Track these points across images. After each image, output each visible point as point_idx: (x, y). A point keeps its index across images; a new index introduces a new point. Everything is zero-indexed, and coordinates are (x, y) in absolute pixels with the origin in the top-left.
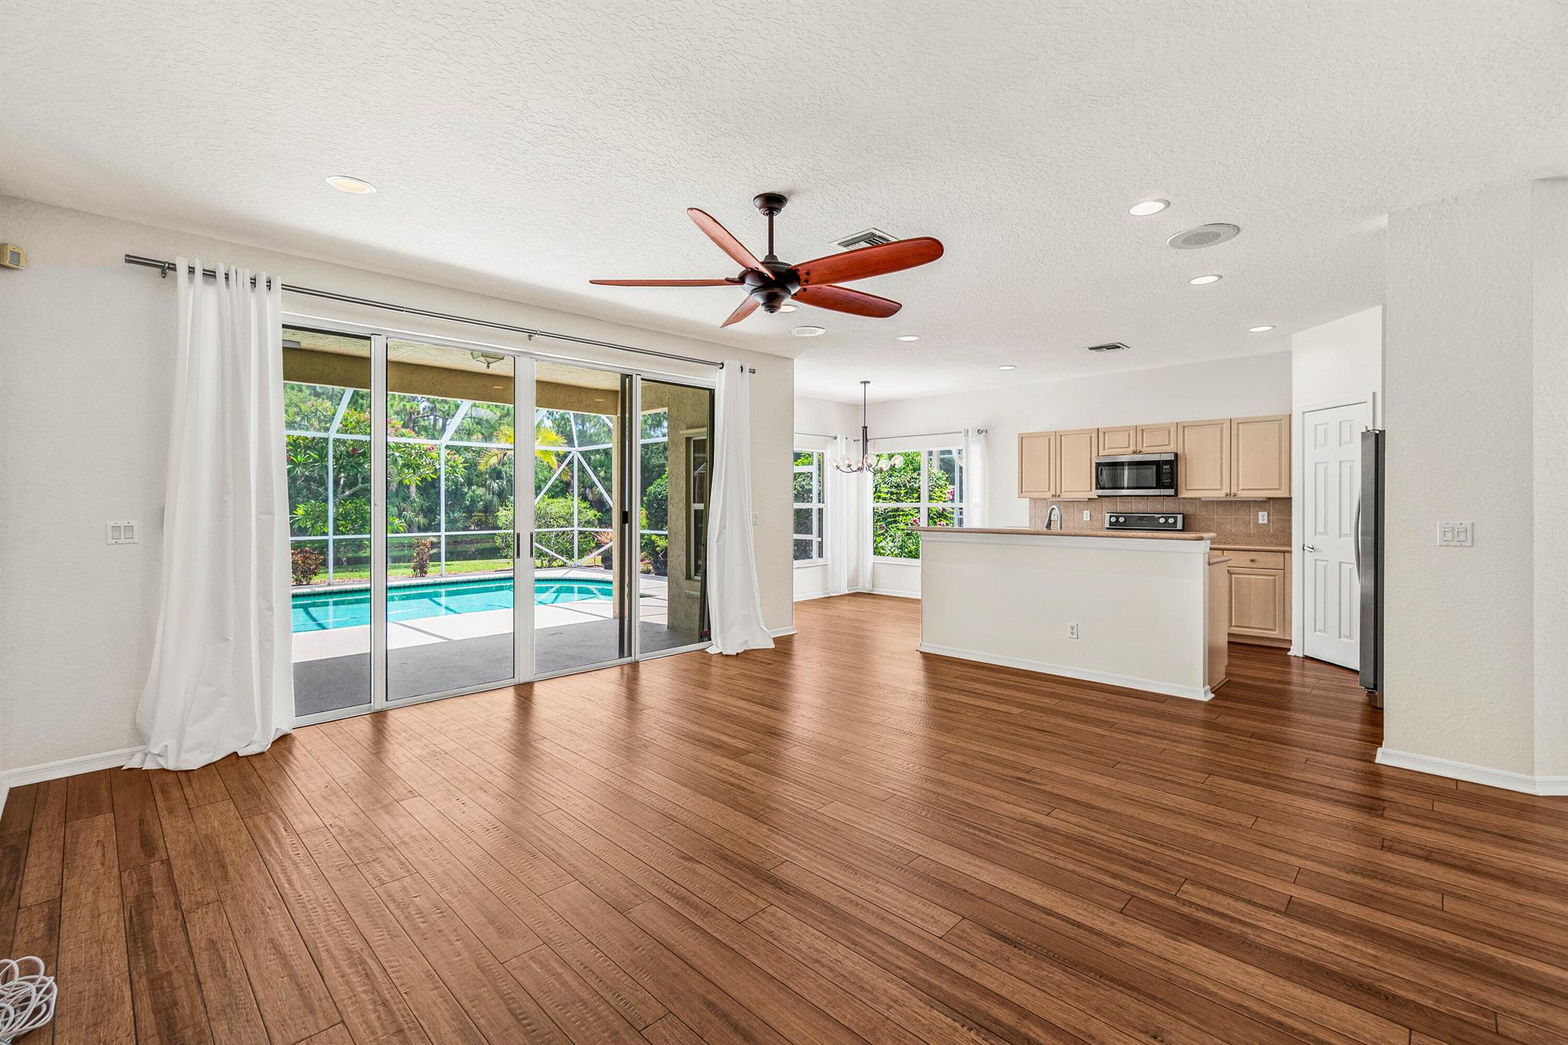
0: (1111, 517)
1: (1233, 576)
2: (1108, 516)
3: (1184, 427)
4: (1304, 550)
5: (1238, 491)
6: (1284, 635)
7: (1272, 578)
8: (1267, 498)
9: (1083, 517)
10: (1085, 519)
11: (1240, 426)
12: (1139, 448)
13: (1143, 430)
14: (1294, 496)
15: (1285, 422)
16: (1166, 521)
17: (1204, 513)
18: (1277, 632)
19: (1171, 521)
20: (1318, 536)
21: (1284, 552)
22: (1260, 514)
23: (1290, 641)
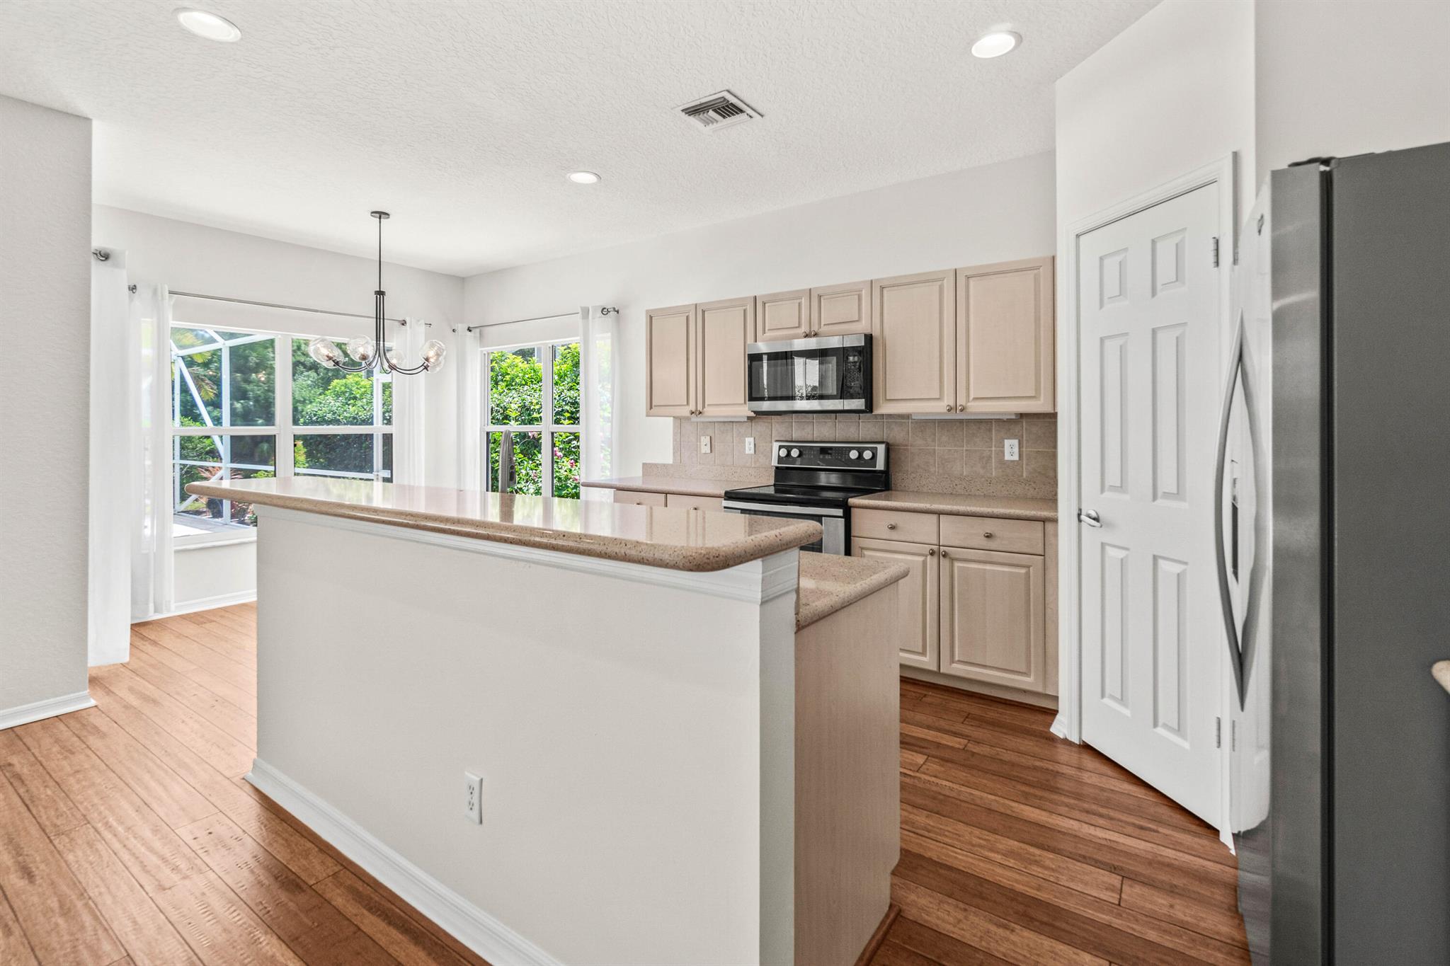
0: (780, 447)
1: (957, 564)
2: (776, 445)
3: (882, 288)
4: (1080, 521)
5: (968, 401)
6: (1045, 686)
7: (1023, 571)
8: (1016, 414)
9: (745, 449)
10: (747, 452)
11: (972, 282)
12: (815, 328)
13: (820, 297)
14: (1060, 410)
15: (1045, 272)
16: (860, 456)
17: (920, 442)
18: (1032, 677)
19: (867, 455)
20: (1107, 494)
21: (1044, 520)
22: (1007, 443)
23: (1056, 698)
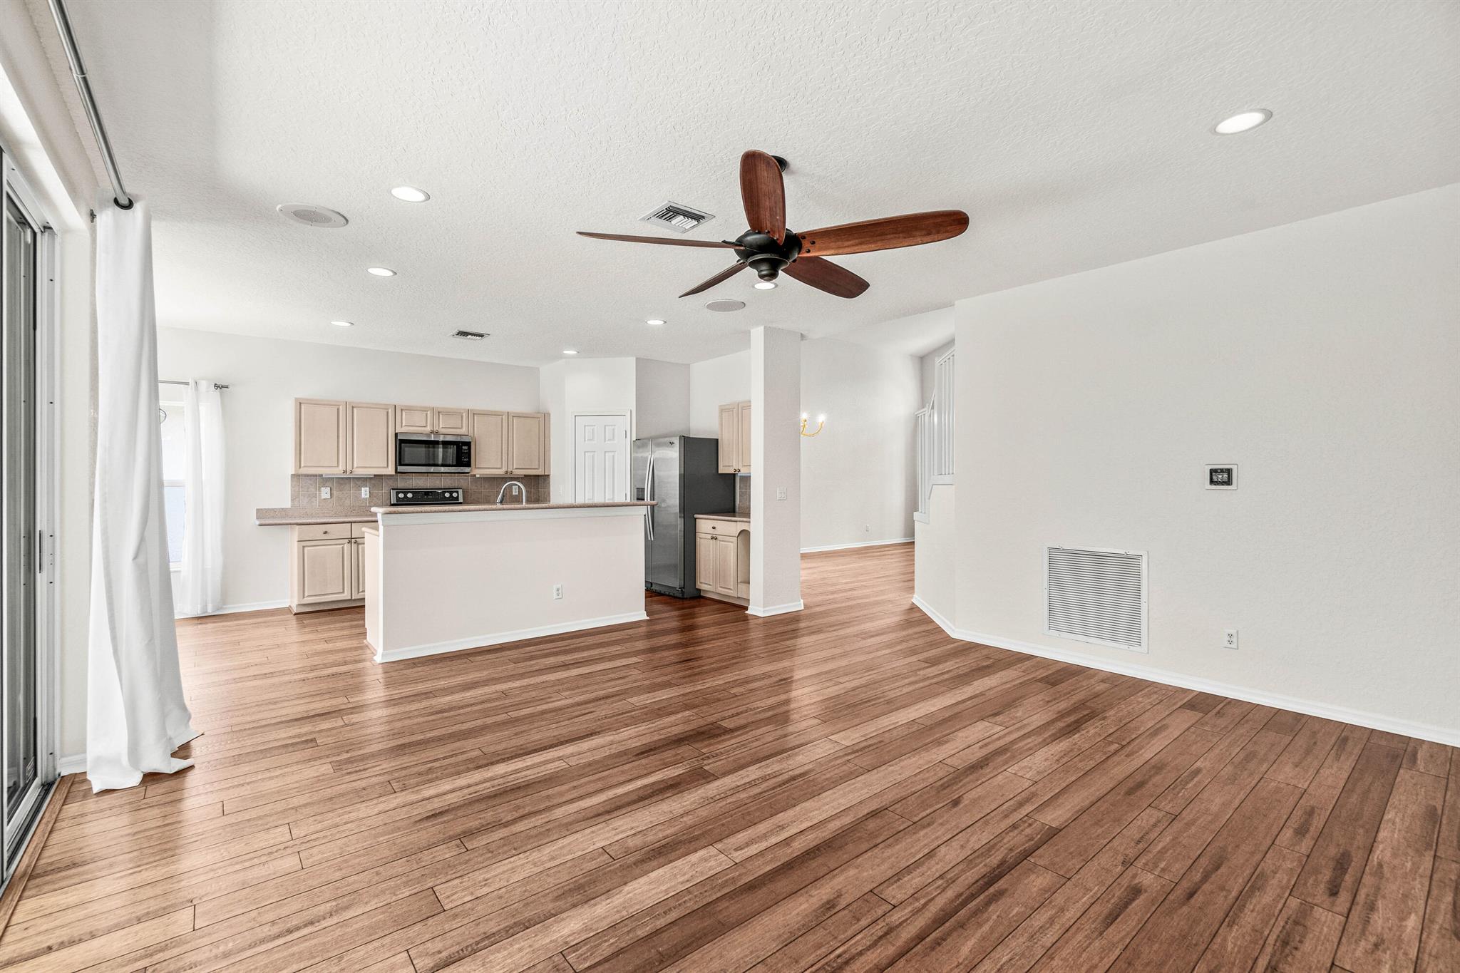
0: (397, 493)
2: (393, 492)
3: (474, 414)
5: (513, 469)
9: (361, 495)
10: (363, 496)
11: (514, 419)
12: (436, 429)
15: (545, 419)
19: (454, 495)
